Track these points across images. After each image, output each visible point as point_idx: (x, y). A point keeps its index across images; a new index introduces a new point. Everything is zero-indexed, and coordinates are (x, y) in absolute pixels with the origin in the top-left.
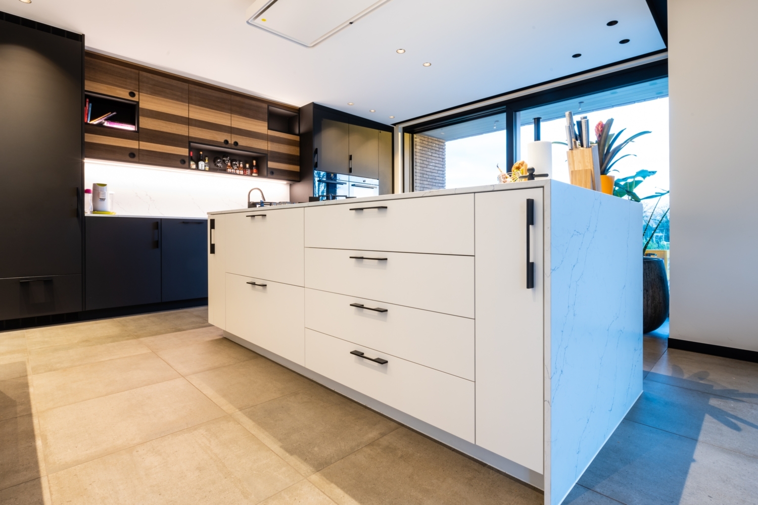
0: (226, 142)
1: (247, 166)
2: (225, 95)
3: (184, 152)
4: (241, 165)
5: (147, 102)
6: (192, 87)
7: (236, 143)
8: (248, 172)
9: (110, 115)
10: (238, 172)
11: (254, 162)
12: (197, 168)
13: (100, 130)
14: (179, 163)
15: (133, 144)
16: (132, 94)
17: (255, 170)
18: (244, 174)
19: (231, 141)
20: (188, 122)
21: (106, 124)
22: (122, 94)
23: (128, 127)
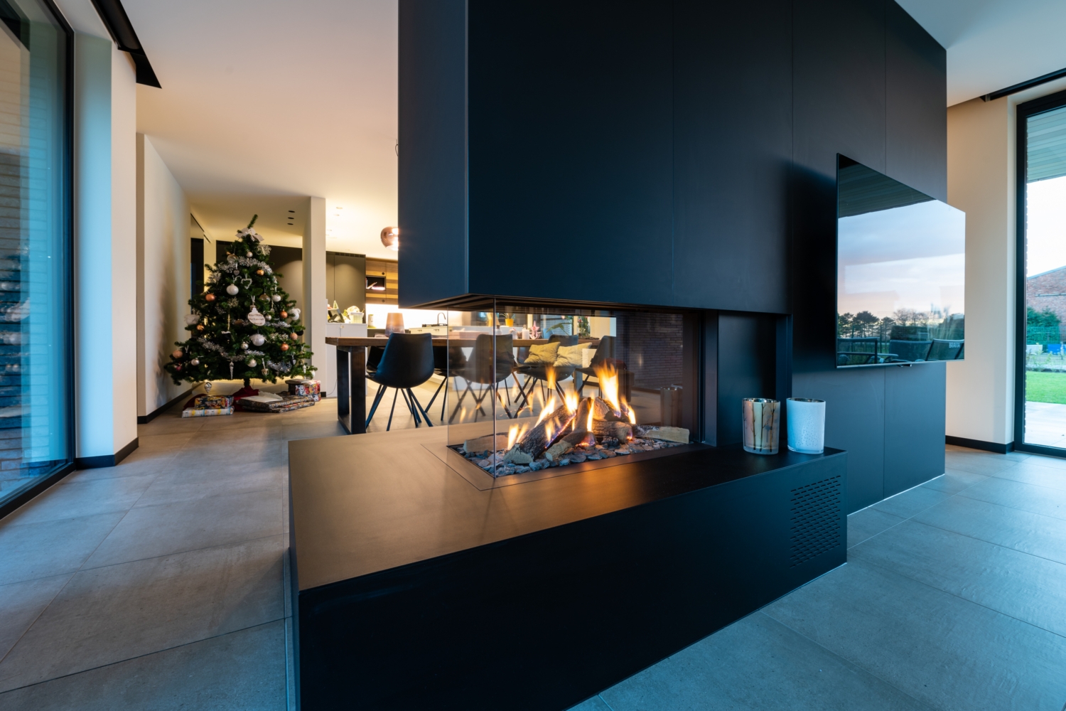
5: (390, 276)
9: (375, 284)
13: (371, 291)
15: (383, 296)
16: (383, 274)
21: (374, 288)
22: (379, 274)
23: (382, 289)
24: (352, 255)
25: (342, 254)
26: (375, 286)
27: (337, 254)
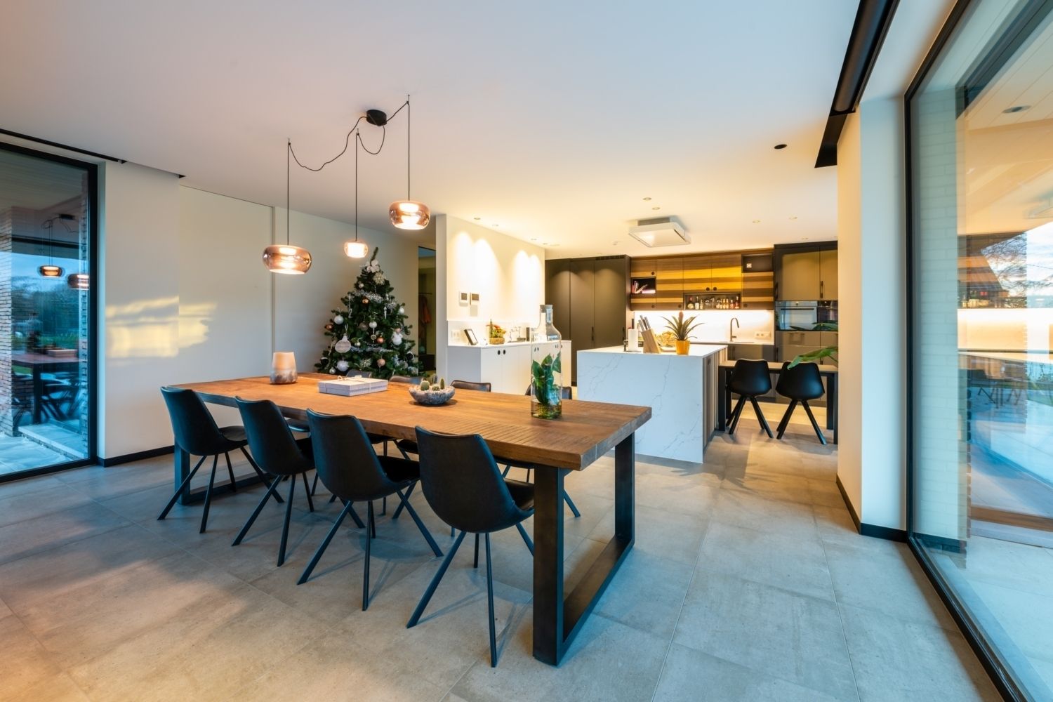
0: (708, 289)
1: (732, 301)
2: (707, 258)
3: (680, 300)
4: (727, 301)
5: (660, 276)
6: (686, 259)
7: (715, 289)
8: (732, 305)
9: (644, 286)
10: (724, 307)
11: (737, 297)
12: (694, 309)
13: (641, 296)
14: (677, 307)
15: (653, 301)
16: (653, 273)
17: (737, 304)
18: (729, 309)
19: (711, 288)
20: (683, 281)
21: (644, 292)
22: (648, 275)
23: (652, 292)
24: (612, 257)
25: (603, 258)
26: (646, 289)
27: (598, 258)
